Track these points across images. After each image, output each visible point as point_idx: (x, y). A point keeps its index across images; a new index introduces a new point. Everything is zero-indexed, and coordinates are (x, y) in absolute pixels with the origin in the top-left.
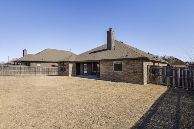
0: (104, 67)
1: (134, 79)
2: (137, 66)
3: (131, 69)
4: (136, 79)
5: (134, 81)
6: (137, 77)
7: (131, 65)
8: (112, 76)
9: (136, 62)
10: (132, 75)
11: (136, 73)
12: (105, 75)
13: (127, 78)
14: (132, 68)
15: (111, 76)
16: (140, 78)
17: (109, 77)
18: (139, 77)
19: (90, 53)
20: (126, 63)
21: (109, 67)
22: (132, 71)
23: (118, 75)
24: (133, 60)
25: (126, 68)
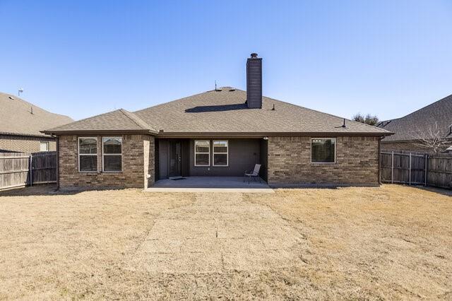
0: (282, 152)
1: (361, 178)
2: (367, 150)
3: (357, 156)
4: (366, 176)
5: (361, 181)
6: (367, 173)
7: (357, 148)
8: (308, 175)
9: (366, 141)
10: (357, 170)
11: (366, 165)
12: (286, 173)
13: (346, 176)
14: (358, 153)
15: (304, 174)
16: (373, 174)
17: (298, 177)
18: (372, 172)
19: (188, 111)
20: (346, 144)
21: (299, 153)
22: (358, 160)
23: (325, 172)
24: (361, 138)
25: (346, 155)
